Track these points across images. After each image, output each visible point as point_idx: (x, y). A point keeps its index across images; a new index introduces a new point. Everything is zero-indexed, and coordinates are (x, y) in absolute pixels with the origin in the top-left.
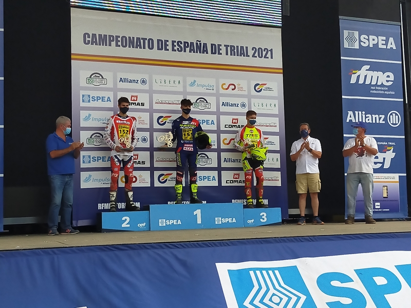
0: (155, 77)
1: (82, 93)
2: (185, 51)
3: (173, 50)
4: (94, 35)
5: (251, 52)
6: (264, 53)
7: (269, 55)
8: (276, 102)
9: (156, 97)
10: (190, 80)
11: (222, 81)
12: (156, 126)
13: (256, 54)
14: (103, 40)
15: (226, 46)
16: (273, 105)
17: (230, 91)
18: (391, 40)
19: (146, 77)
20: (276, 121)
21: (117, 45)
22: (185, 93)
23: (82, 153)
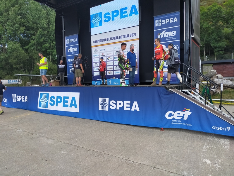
0: (107, 48)
1: (94, 55)
2: (113, 40)
3: (111, 40)
4: (95, 41)
5: (130, 36)
6: (133, 35)
7: (135, 35)
8: (137, 49)
10: (114, 47)
12: (107, 60)
13: (131, 36)
14: (97, 41)
15: (123, 36)
18: (175, 18)
19: (105, 48)
21: (99, 42)
22: (113, 51)
23: (94, 68)
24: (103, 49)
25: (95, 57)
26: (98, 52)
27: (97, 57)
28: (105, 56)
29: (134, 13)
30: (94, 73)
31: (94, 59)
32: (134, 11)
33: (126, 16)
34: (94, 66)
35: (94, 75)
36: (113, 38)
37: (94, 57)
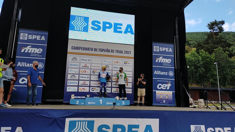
0: (93, 59)
2: (103, 52)
3: (99, 51)
4: (75, 47)
5: (124, 52)
6: (128, 52)
7: (130, 53)
8: (131, 67)
9: (92, 65)
10: (104, 60)
11: (114, 61)
13: (126, 53)
14: (78, 48)
15: (116, 50)
16: (130, 68)
17: (116, 64)
18: (170, 49)
19: (90, 59)
20: (131, 73)
21: (82, 50)
22: (102, 64)
23: (68, 81)
24: (88, 59)
25: (73, 67)
26: (78, 61)
27: (75, 67)
28: (89, 68)
29: (129, 32)
30: (68, 87)
31: (70, 69)
32: (129, 30)
33: (121, 32)
34: (69, 78)
35: (68, 91)
36: (102, 50)
37: (69, 67)
